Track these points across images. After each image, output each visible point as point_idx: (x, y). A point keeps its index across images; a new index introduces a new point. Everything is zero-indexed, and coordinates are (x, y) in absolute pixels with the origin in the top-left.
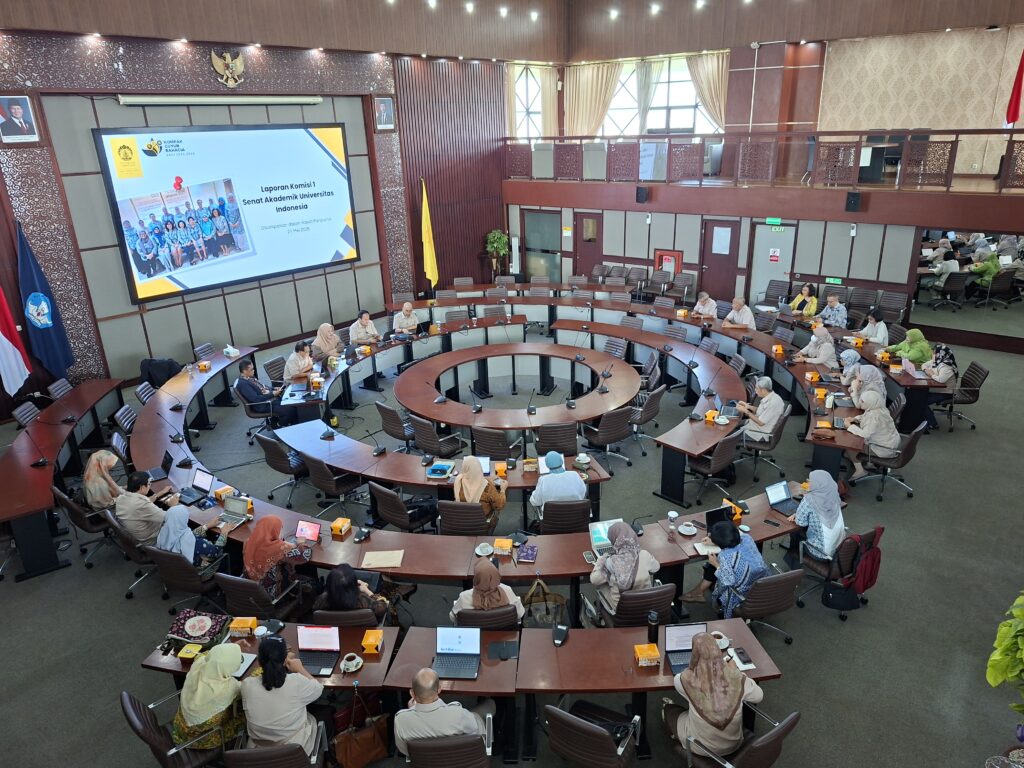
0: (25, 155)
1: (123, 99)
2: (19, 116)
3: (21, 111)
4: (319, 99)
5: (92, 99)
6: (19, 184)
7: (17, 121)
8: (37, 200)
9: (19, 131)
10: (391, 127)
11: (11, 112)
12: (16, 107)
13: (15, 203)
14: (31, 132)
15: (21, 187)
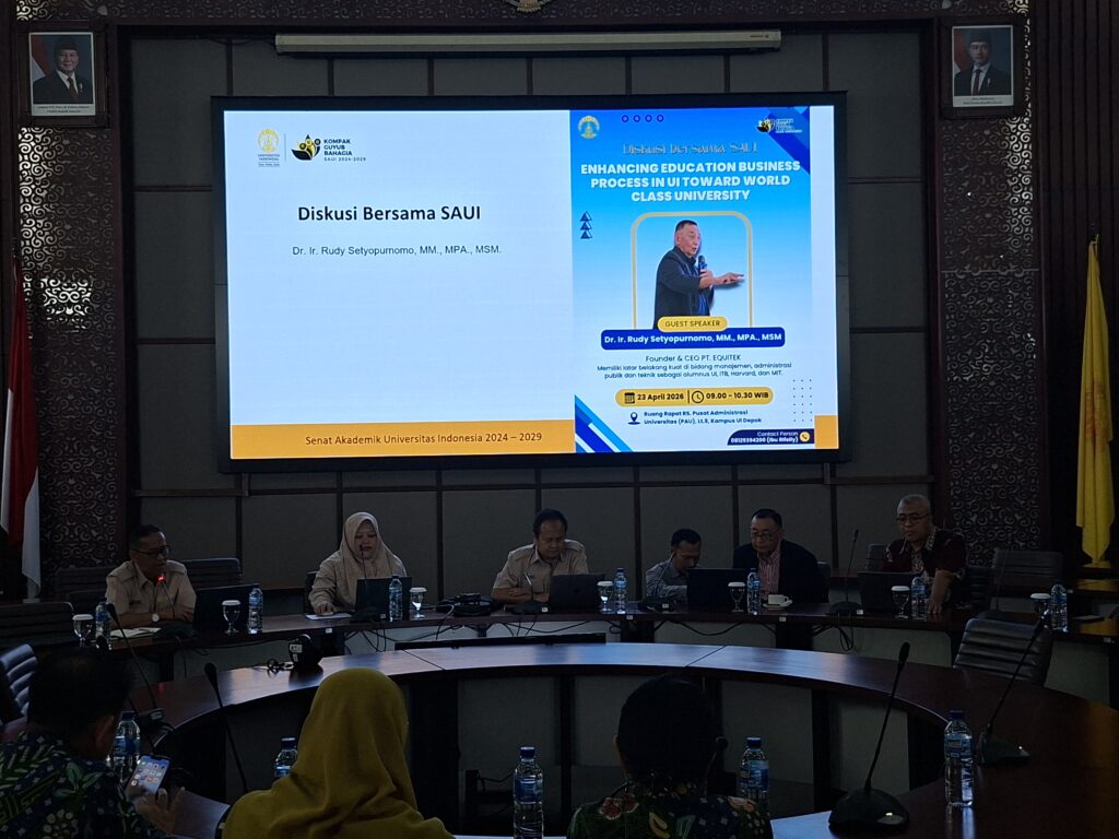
0: (66, 142)
1: (283, 40)
2: (71, 68)
3: (75, 59)
4: (774, 36)
5: (229, 45)
6: (43, 195)
7: (64, 77)
8: (68, 227)
9: (65, 96)
10: (1006, 100)
11: (57, 62)
12: (69, 52)
13: (29, 229)
14: (84, 98)
15: (45, 201)
